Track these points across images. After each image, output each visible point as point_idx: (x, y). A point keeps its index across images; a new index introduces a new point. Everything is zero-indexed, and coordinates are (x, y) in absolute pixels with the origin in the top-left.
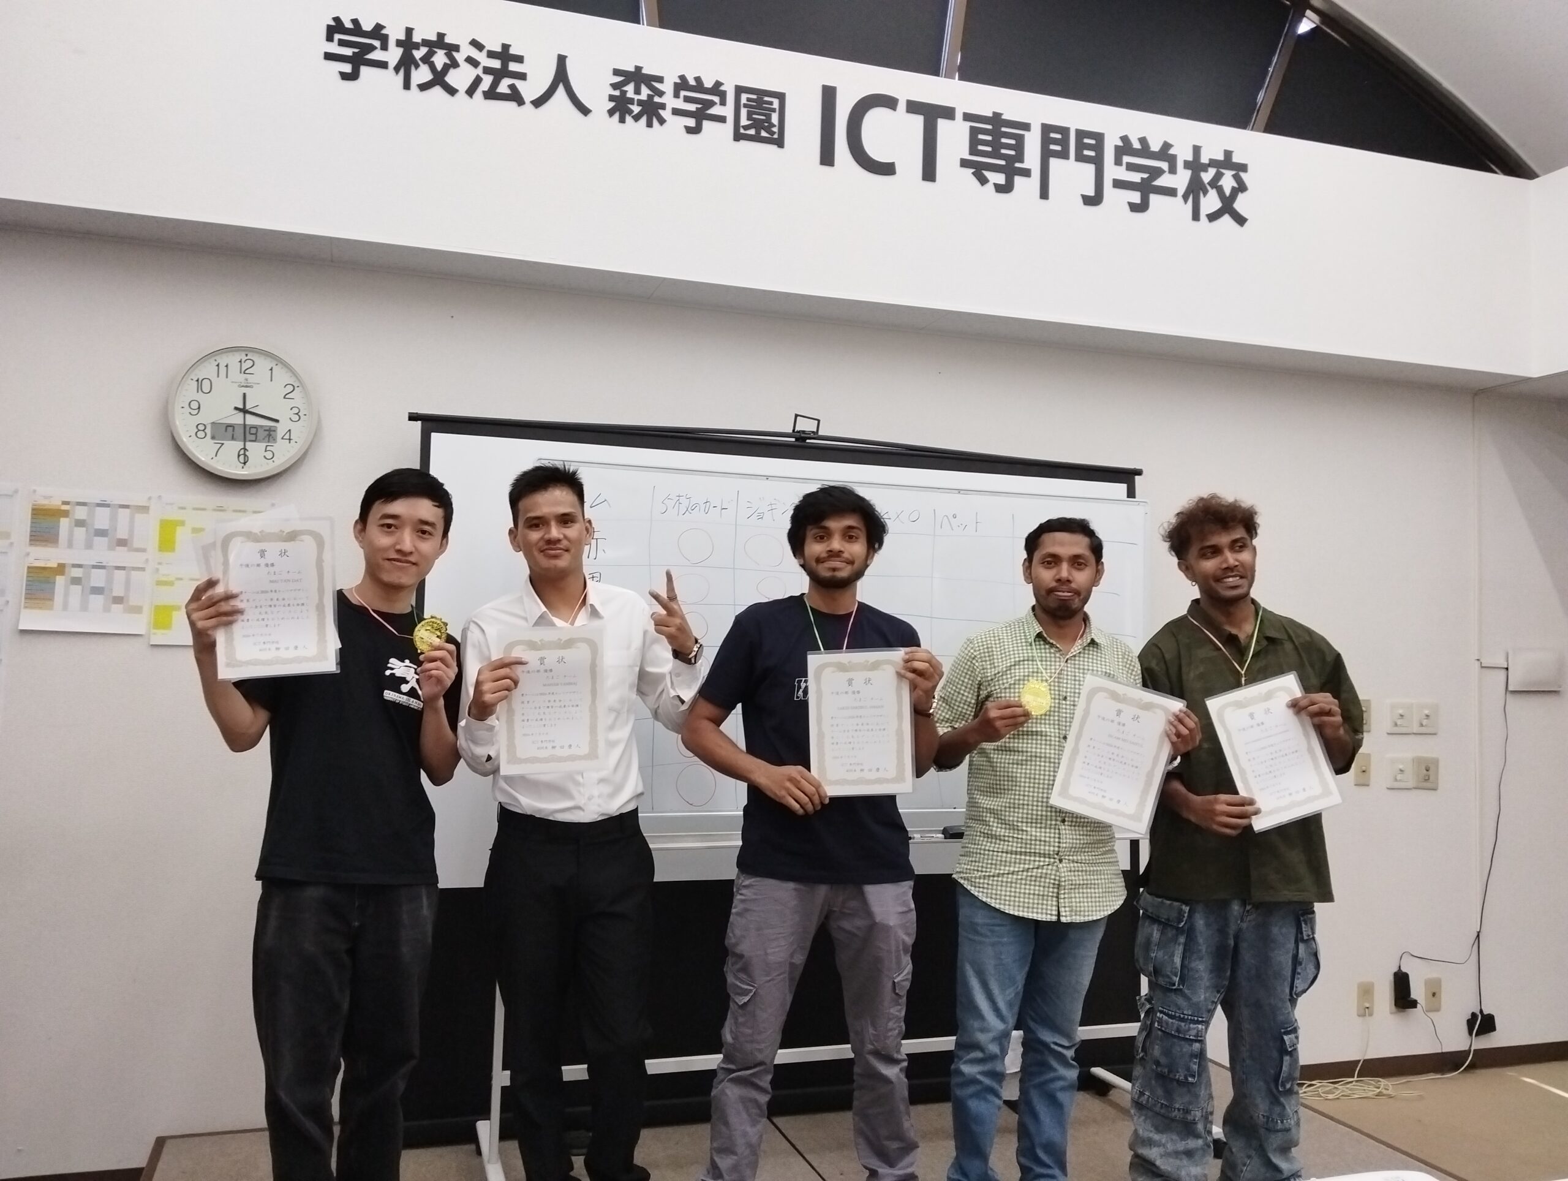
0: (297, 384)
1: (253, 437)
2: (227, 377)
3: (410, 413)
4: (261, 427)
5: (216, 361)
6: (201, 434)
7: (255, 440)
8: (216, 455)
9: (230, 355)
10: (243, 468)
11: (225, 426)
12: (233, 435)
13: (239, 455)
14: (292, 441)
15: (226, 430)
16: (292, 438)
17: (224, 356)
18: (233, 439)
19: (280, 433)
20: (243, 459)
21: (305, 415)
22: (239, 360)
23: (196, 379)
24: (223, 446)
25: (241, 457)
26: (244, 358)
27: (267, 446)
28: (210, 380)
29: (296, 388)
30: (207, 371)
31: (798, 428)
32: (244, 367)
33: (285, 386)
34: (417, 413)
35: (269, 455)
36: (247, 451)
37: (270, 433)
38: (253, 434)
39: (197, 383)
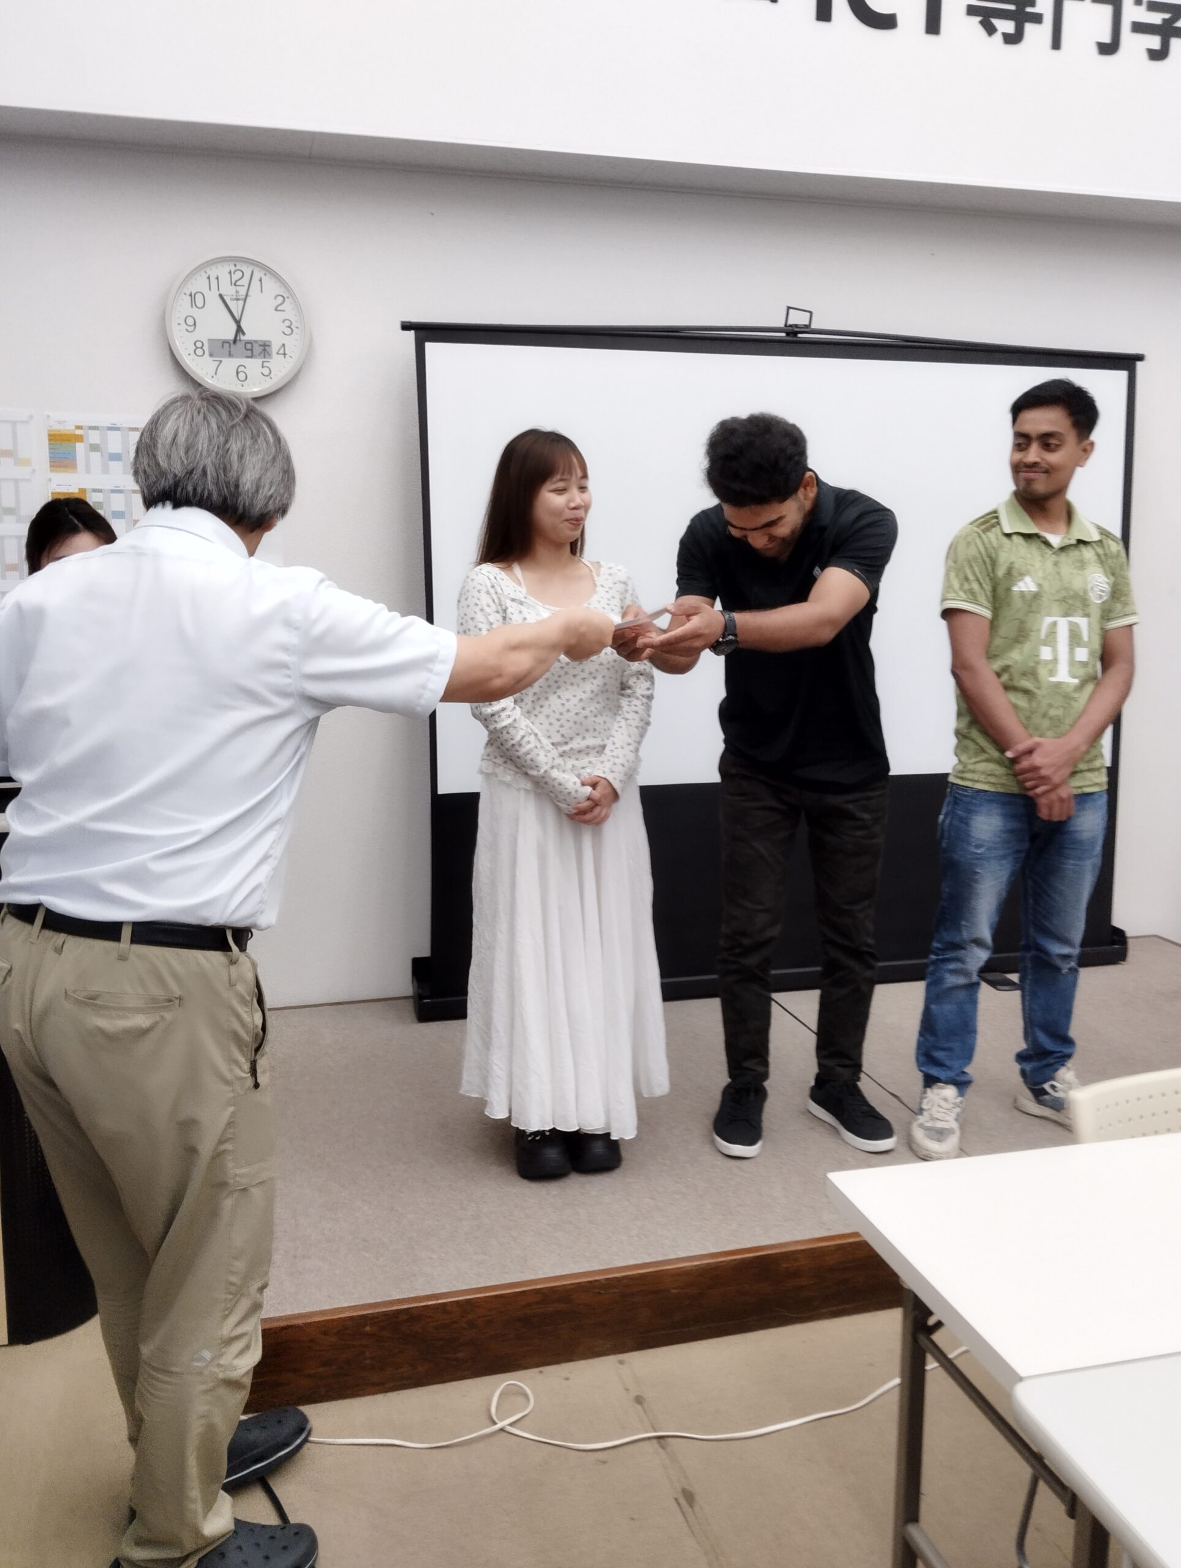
0: (287, 294)
1: (249, 353)
2: (219, 290)
3: (402, 322)
4: (256, 342)
5: (206, 272)
6: (199, 352)
7: (251, 357)
8: (216, 374)
9: (219, 266)
10: (243, 386)
11: (221, 341)
12: (230, 351)
13: (238, 373)
14: (287, 356)
15: (223, 347)
16: (286, 352)
17: (213, 268)
18: (230, 355)
19: (275, 348)
20: (242, 376)
21: (297, 328)
22: (229, 271)
23: (189, 293)
24: (222, 364)
25: (240, 375)
26: (233, 269)
27: (263, 362)
28: (201, 293)
29: (286, 299)
30: (199, 284)
31: (790, 322)
32: (234, 279)
33: (276, 298)
34: (410, 322)
35: (266, 372)
36: (245, 367)
37: (264, 349)
38: (249, 350)
39: (190, 297)
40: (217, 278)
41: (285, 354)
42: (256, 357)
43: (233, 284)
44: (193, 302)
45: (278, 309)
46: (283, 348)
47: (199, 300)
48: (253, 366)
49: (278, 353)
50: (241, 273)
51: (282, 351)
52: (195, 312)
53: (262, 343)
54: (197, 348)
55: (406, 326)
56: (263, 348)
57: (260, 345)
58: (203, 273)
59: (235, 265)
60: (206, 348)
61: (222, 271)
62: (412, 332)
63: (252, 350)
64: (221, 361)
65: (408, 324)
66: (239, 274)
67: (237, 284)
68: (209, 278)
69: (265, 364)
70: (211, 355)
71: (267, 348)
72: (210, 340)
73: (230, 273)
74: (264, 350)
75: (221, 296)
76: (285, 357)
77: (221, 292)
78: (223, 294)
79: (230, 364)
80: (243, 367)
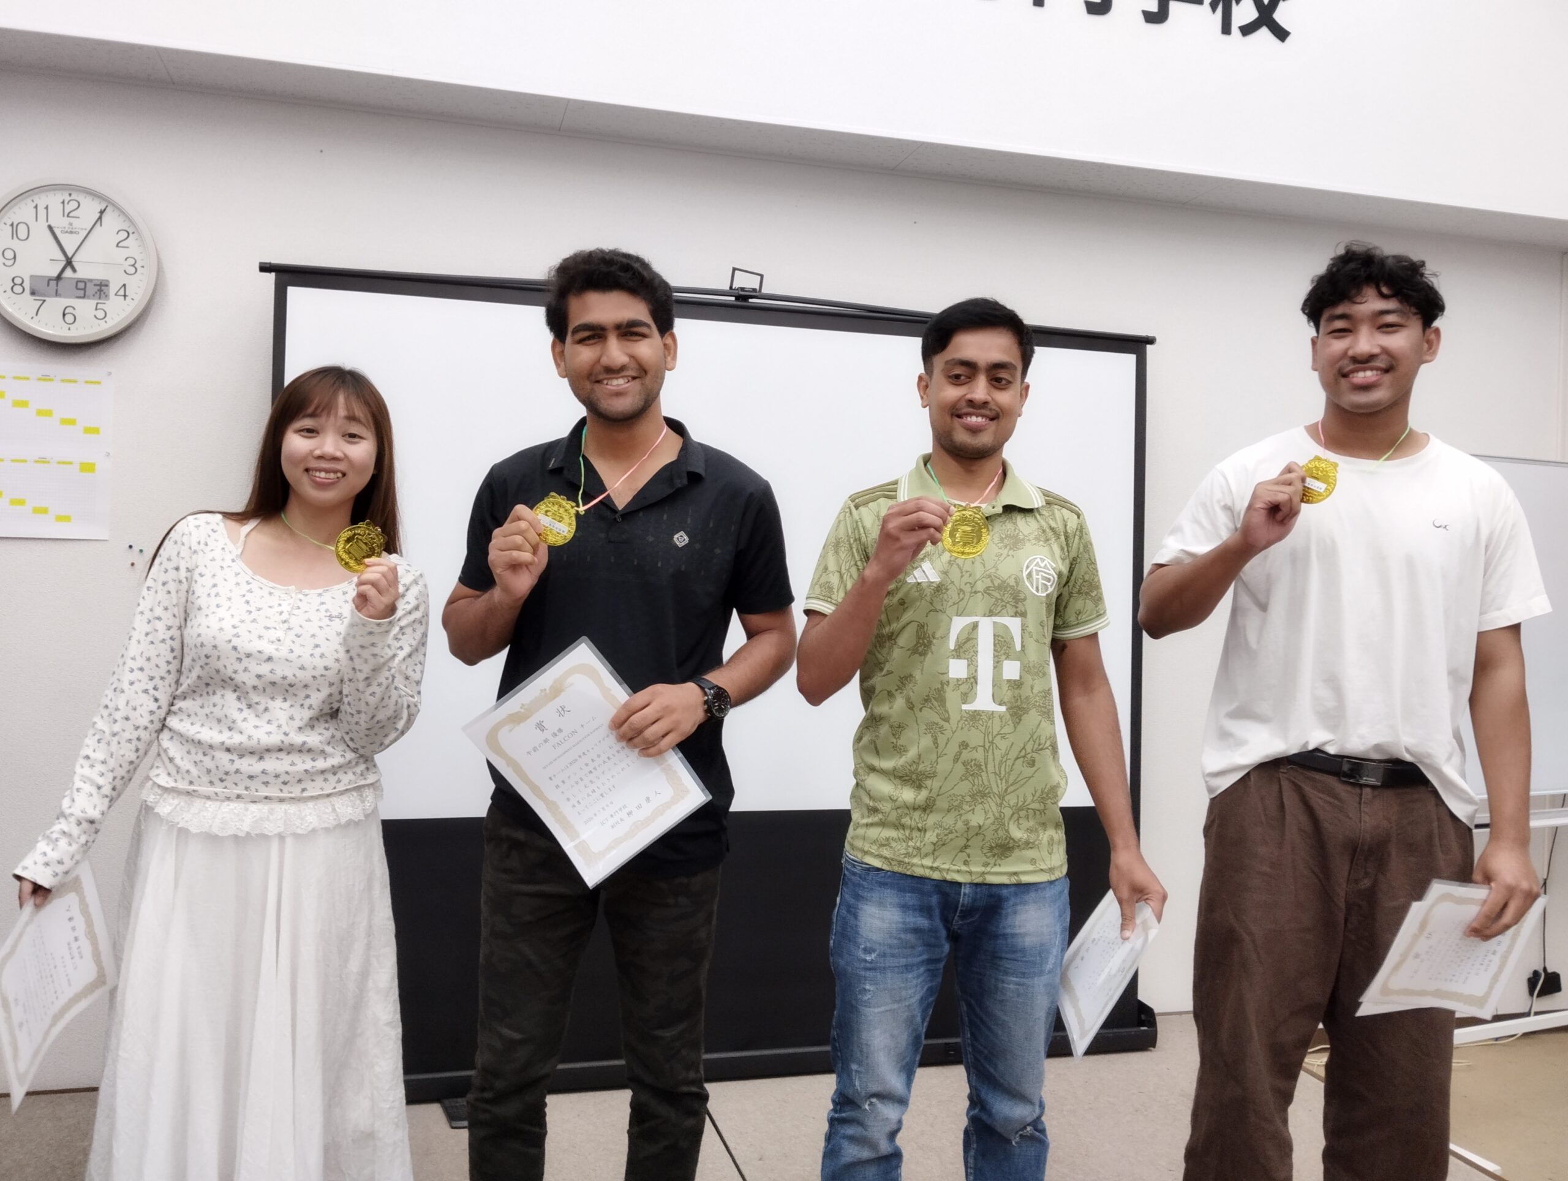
0: (132, 229)
1: (81, 293)
2: (47, 221)
3: (260, 263)
4: (91, 281)
5: (33, 201)
6: (18, 289)
7: (84, 297)
8: (37, 314)
9: (51, 195)
10: (69, 329)
11: (47, 279)
12: (57, 291)
13: (64, 315)
14: (127, 298)
15: (48, 285)
16: (127, 294)
17: (43, 196)
18: (57, 294)
19: (113, 289)
20: (70, 318)
21: (143, 267)
22: (62, 201)
23: (10, 223)
24: (45, 303)
25: (66, 316)
26: (67, 198)
27: (97, 304)
28: (26, 224)
29: (131, 234)
30: (23, 213)
31: (736, 285)
32: (68, 209)
33: (118, 233)
34: (270, 263)
35: (100, 314)
36: (74, 309)
37: (101, 289)
38: (82, 289)
39: (11, 228)
40: (47, 208)
41: (125, 296)
42: (89, 298)
43: (66, 214)
44: (15, 233)
45: (120, 245)
46: (123, 288)
47: (22, 232)
48: (85, 307)
49: (116, 295)
50: (77, 205)
51: (122, 292)
52: (15, 244)
53: (99, 283)
54: (15, 284)
55: (265, 268)
56: (98, 288)
57: (95, 285)
58: (29, 200)
59: (70, 195)
60: (27, 285)
61: (54, 200)
62: (272, 276)
63: (84, 289)
64: (44, 301)
65: (268, 266)
66: (74, 205)
67: (71, 215)
68: (36, 207)
69: (100, 306)
70: (33, 293)
71: (103, 288)
72: (32, 277)
73: (63, 202)
74: (100, 291)
75: (50, 228)
76: (125, 299)
77: (49, 223)
78: (52, 225)
79: (53, 305)
80: (71, 309)
